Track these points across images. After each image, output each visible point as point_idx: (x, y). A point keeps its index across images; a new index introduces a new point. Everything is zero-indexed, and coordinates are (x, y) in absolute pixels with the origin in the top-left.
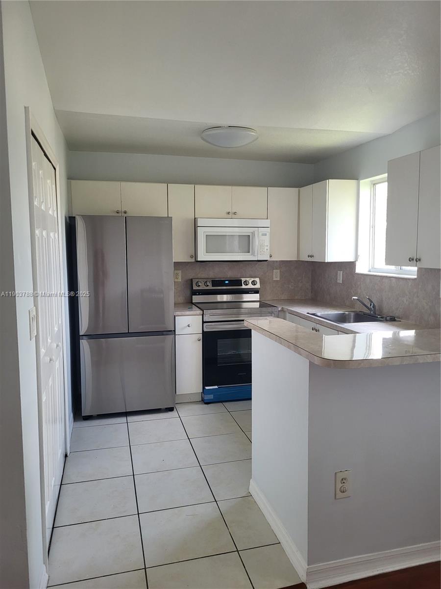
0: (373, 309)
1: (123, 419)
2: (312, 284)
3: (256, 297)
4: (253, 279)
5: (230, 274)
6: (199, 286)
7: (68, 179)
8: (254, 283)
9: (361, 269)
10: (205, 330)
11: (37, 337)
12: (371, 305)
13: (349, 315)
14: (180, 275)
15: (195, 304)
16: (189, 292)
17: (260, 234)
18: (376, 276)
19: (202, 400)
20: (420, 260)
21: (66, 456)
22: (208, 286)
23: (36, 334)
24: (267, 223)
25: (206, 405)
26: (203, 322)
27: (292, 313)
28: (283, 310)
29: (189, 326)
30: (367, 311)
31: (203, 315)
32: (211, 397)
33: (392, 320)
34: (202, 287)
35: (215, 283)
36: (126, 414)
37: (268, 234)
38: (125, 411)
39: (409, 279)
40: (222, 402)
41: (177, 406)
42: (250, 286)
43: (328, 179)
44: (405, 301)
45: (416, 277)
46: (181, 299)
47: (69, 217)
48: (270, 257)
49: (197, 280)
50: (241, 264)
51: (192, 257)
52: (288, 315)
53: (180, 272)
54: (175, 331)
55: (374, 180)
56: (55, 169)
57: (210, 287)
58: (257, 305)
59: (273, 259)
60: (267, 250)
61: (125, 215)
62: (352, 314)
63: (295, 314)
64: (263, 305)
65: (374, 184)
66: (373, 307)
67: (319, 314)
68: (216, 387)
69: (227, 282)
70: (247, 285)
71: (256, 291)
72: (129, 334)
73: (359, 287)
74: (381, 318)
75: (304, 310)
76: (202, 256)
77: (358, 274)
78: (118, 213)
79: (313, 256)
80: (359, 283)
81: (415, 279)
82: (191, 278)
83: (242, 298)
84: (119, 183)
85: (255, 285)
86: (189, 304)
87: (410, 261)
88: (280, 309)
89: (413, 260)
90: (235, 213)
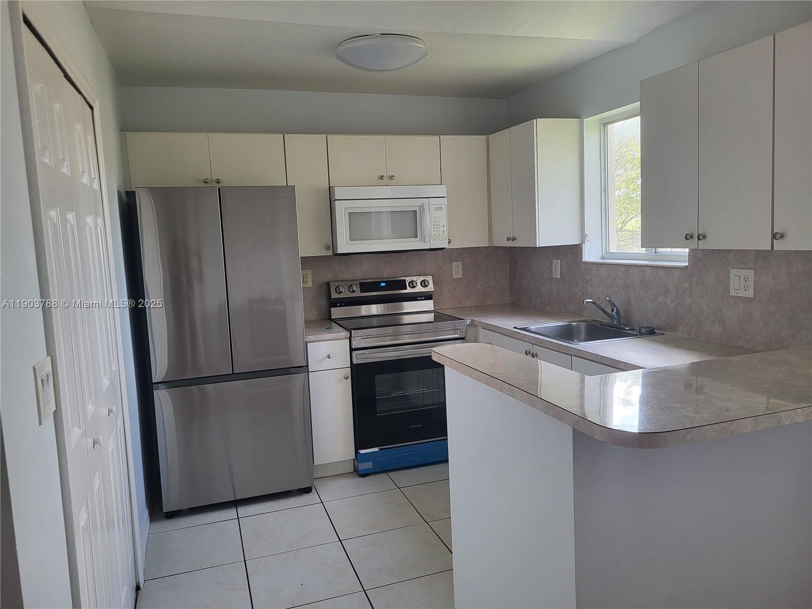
0: (616, 316)
1: (231, 513)
2: (510, 281)
3: (428, 305)
4: (422, 278)
5: (387, 272)
6: (341, 292)
7: (121, 131)
8: (424, 284)
9: (590, 255)
10: (355, 362)
11: (57, 415)
12: (613, 311)
13: (578, 326)
14: (310, 276)
15: (336, 321)
16: (324, 303)
17: (433, 208)
18: (617, 265)
19: (355, 470)
20: (704, 237)
21: (138, 588)
22: (354, 291)
23: (54, 408)
24: (441, 190)
25: (363, 478)
26: (352, 350)
27: (488, 327)
28: (473, 324)
29: (329, 357)
30: (607, 320)
31: (350, 339)
32: (369, 465)
33: (649, 332)
34: (346, 294)
35: (365, 287)
36: (236, 503)
37: (444, 208)
38: (234, 499)
39: (675, 268)
40: (385, 471)
41: (316, 483)
42: (419, 289)
43: (536, 118)
44: (669, 302)
45: (687, 264)
46: (313, 315)
47: (126, 192)
48: (449, 243)
49: (337, 284)
50: (403, 256)
51: (328, 247)
52: (482, 332)
53: (309, 273)
54: (307, 366)
55: (605, 118)
56: (91, 108)
57: (358, 294)
58: (430, 317)
59: (454, 246)
60: (444, 232)
61: (219, 186)
62: (583, 325)
63: (491, 329)
64: (439, 317)
65: (605, 124)
66: (617, 313)
67: (533, 328)
68: (376, 449)
69: (383, 284)
70: (414, 287)
71: (428, 297)
72: (234, 376)
73: (590, 283)
74: (631, 330)
75: (508, 323)
76: (344, 247)
77: (587, 263)
78: (206, 183)
79: (515, 239)
80: (589, 277)
81: (686, 267)
82: (327, 280)
83: (402, 308)
84: (204, 136)
85: (426, 286)
86: (325, 321)
87: (686, 239)
88: (468, 322)
89: (692, 237)
90: (391, 177)
